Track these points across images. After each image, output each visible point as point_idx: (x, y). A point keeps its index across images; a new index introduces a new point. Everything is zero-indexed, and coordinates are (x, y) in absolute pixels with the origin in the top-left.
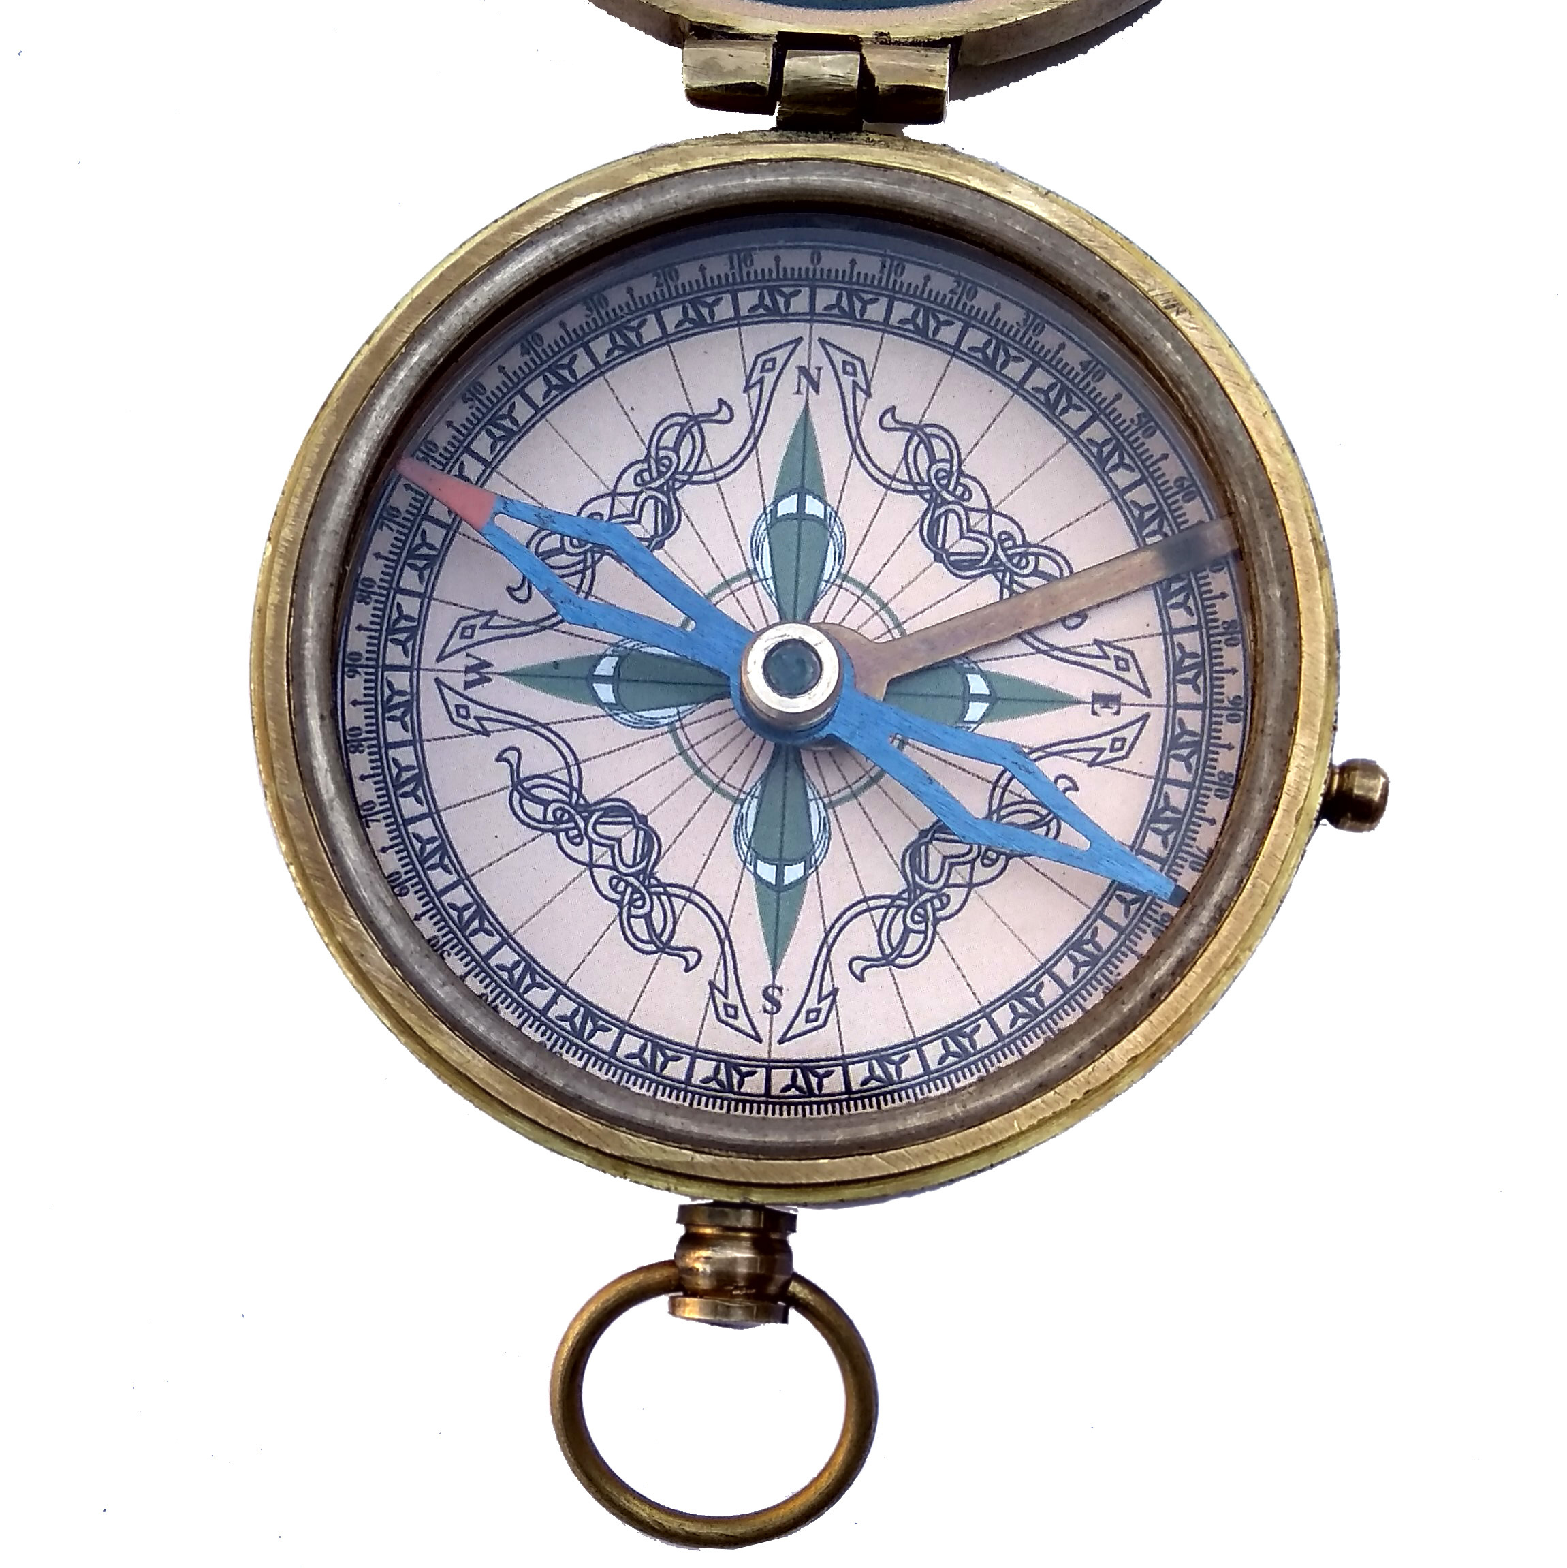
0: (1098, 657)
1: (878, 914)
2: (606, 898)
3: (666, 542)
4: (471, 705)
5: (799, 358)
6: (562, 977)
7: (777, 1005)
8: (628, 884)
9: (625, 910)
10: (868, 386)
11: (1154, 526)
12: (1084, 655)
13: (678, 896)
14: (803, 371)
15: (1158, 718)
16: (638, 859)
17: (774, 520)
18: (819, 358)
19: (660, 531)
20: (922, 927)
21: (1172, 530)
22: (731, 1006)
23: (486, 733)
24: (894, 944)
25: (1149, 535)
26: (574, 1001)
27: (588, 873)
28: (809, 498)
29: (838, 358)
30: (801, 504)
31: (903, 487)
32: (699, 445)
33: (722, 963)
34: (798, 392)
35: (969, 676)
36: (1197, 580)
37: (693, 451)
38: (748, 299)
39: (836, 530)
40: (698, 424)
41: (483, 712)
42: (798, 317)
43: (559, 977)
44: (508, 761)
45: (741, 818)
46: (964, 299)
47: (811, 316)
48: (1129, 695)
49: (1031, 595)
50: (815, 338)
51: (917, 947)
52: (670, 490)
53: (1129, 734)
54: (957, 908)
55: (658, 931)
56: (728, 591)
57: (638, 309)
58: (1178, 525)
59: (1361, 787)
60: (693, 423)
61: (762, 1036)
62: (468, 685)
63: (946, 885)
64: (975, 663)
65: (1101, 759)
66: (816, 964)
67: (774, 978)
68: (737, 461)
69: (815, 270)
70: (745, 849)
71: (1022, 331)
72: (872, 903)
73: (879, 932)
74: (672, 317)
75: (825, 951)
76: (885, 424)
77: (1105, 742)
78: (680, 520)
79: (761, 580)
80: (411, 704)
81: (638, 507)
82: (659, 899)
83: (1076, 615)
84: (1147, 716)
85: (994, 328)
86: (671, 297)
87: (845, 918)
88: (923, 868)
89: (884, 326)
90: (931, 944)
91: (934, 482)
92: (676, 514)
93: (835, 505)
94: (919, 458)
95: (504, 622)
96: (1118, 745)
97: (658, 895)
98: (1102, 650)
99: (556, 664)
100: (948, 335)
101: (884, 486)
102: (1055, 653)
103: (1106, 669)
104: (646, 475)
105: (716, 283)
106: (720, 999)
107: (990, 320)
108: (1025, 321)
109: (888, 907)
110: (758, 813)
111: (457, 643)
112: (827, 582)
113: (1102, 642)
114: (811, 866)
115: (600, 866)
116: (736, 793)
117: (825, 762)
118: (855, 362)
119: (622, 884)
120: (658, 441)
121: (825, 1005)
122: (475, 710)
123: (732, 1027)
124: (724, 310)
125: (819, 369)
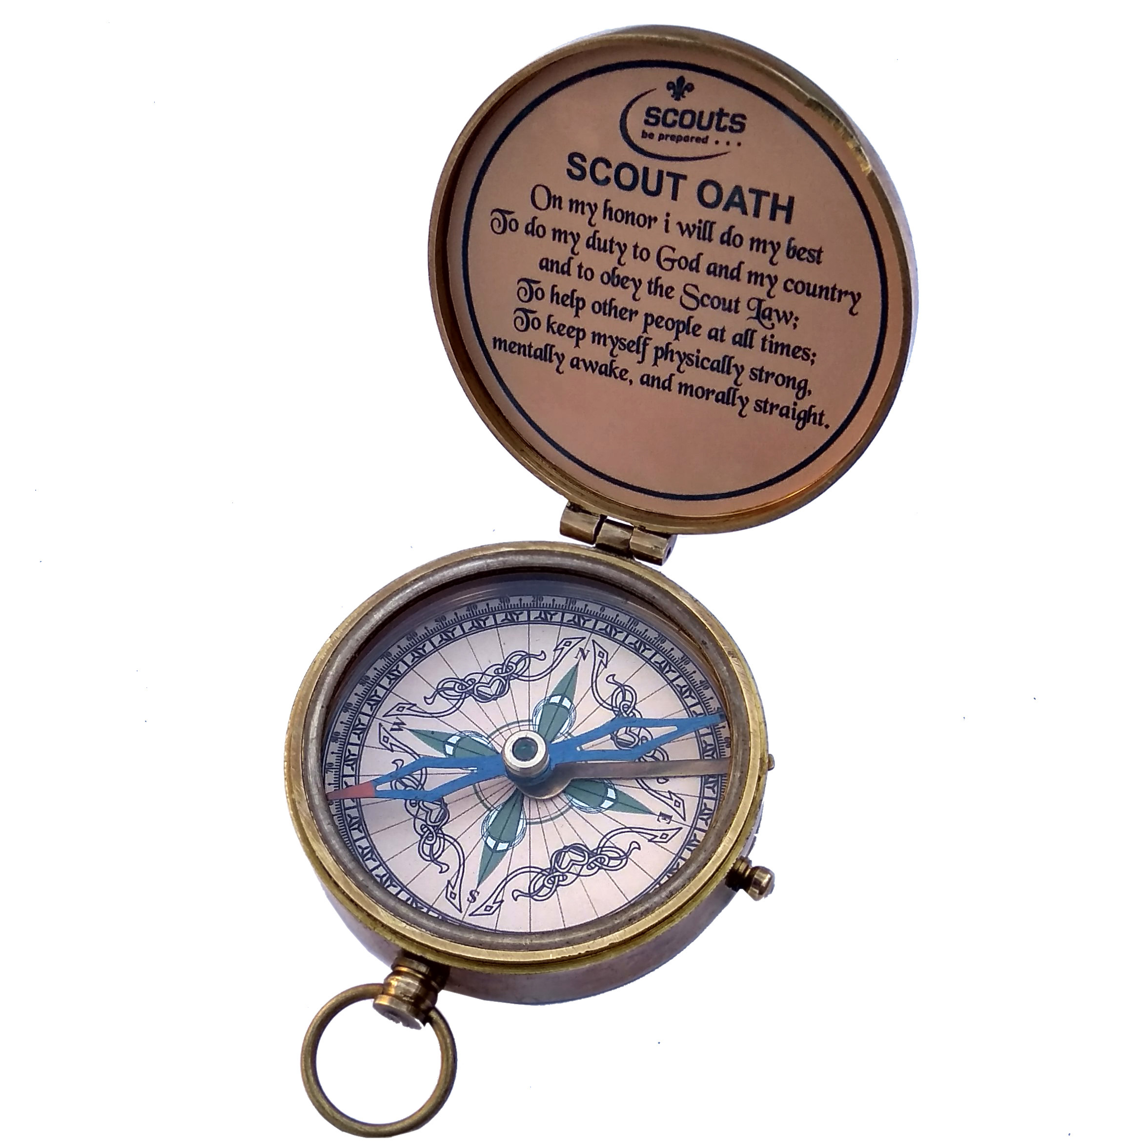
0: (668, 798)
1: (534, 875)
2: (417, 832)
3: (499, 699)
4: (390, 738)
5: (582, 645)
6: (385, 859)
7: (475, 899)
8: (429, 829)
9: (423, 840)
10: (607, 663)
11: (710, 753)
12: (662, 796)
13: (449, 841)
14: (581, 650)
15: (686, 830)
16: (437, 820)
17: (547, 703)
18: (590, 647)
19: (498, 693)
20: (550, 886)
21: (717, 756)
22: (454, 894)
23: (392, 751)
24: (536, 889)
25: (707, 756)
26: (386, 870)
27: (413, 820)
28: (566, 699)
29: (598, 649)
30: (561, 701)
31: (607, 706)
32: (527, 665)
33: (457, 874)
34: (576, 657)
35: (609, 789)
36: (722, 780)
37: (523, 667)
38: (568, 617)
39: (573, 714)
40: (530, 658)
41: (394, 742)
42: (587, 629)
43: (384, 859)
44: (397, 764)
45: (488, 817)
46: (659, 642)
47: (593, 631)
48: (675, 817)
49: (646, 763)
50: (591, 639)
51: (544, 894)
52: (508, 679)
53: (670, 833)
54: (569, 882)
55: (434, 852)
56: (517, 725)
57: (521, 608)
58: (721, 755)
59: (758, 875)
60: (528, 656)
61: (463, 910)
62: (392, 730)
63: (568, 872)
64: (614, 785)
65: (654, 840)
66: (498, 887)
67: (478, 887)
68: (541, 676)
69: (600, 614)
70: (485, 830)
71: (680, 661)
72: (532, 869)
73: (531, 883)
74: (534, 614)
75: (504, 883)
76: (609, 680)
77: (659, 834)
78: (508, 691)
79: (533, 725)
80: (365, 729)
81: (492, 682)
82: (440, 839)
83: (664, 778)
84: (681, 828)
85: (668, 657)
86: (537, 607)
87: (519, 872)
88: (560, 862)
89: (622, 643)
90: (552, 894)
91: (621, 708)
92: (506, 689)
93: (576, 705)
94: (618, 697)
95: (418, 710)
96: (664, 836)
97: (440, 838)
98: (671, 796)
99: (433, 732)
100: (648, 654)
101: (600, 703)
102: (650, 791)
103: (670, 804)
104: (500, 671)
105: (557, 607)
106: (450, 888)
107: (668, 653)
108: (682, 658)
109: (539, 873)
110: (496, 818)
111: (394, 712)
112: (561, 734)
113: (672, 793)
114: (511, 845)
115: (419, 819)
116: (490, 806)
117: (534, 804)
118: (604, 652)
119: (426, 829)
120: (510, 659)
121: (496, 906)
122: (391, 740)
123: (451, 902)
124: (557, 618)
125: (588, 651)
